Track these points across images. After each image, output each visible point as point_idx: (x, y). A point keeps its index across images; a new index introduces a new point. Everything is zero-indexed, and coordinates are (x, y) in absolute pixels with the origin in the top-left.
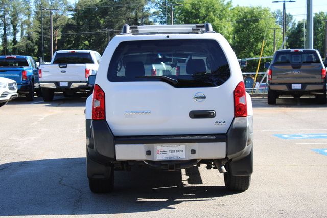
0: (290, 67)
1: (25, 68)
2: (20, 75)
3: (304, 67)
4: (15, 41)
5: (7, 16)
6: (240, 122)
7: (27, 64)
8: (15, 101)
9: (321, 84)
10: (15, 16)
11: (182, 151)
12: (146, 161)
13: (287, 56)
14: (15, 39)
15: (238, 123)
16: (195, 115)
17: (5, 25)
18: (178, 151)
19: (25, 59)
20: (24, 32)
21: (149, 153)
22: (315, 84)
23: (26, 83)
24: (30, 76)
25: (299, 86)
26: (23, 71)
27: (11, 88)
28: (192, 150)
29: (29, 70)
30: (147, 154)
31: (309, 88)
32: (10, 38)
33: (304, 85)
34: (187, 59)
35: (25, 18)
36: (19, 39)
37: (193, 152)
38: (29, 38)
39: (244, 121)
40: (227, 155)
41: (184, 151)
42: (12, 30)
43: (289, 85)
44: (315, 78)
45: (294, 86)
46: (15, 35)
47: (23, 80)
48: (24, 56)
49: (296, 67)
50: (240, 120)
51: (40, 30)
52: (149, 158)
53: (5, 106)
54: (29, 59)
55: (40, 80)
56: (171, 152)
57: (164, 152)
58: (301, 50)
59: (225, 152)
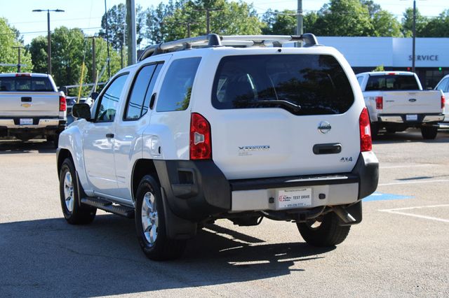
11: (308, 197)
16: (321, 149)
18: (303, 197)
21: (272, 200)
28: (321, 195)
30: (269, 202)
40: (358, 198)
41: (310, 196)
52: (272, 207)
56: (295, 198)
57: (287, 199)
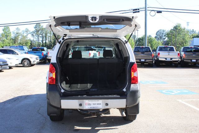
0: (140, 53)
1: (43, 52)
2: (41, 54)
3: (145, 53)
4: (46, 43)
5: (44, 34)
6: (134, 87)
7: (44, 50)
8: (39, 64)
9: (152, 59)
10: (46, 34)
11: (100, 104)
12: (79, 109)
13: (139, 49)
14: (46, 42)
15: (133, 88)
17: (43, 37)
18: (98, 104)
19: (43, 48)
20: (49, 39)
21: (81, 105)
22: (150, 59)
23: (44, 57)
24: (45, 55)
25: (143, 60)
26: (42, 53)
27: (37, 59)
28: (106, 104)
29: (44, 53)
30: (79, 106)
31: (147, 61)
32: (44, 42)
33: (145, 60)
34: (103, 49)
35: (50, 35)
36: (47, 42)
37: (107, 104)
38: (50, 41)
39: (136, 87)
40: (126, 106)
42: (45, 39)
43: (140, 60)
44: (149, 57)
45: (142, 60)
46: (46, 40)
47: (42, 56)
48: (43, 47)
49: (143, 53)
50: (134, 86)
51: (54, 39)
52: (81, 108)
53: (35, 66)
54: (45, 49)
55: (48, 56)
56: (93, 104)
57: (90, 104)
58: (144, 47)
59: (125, 104)
